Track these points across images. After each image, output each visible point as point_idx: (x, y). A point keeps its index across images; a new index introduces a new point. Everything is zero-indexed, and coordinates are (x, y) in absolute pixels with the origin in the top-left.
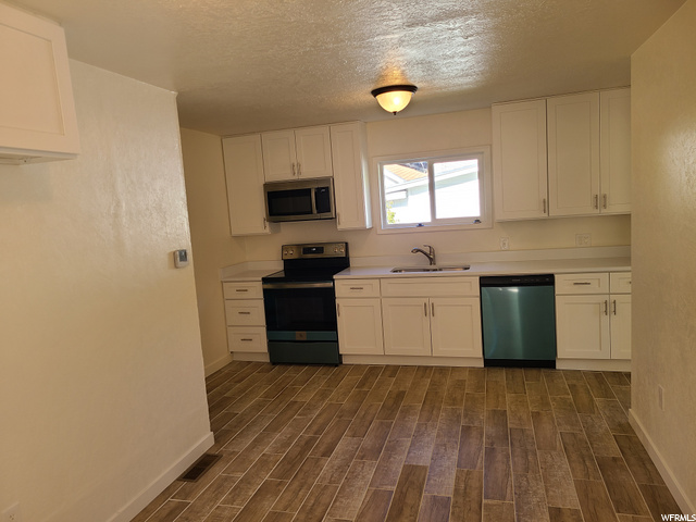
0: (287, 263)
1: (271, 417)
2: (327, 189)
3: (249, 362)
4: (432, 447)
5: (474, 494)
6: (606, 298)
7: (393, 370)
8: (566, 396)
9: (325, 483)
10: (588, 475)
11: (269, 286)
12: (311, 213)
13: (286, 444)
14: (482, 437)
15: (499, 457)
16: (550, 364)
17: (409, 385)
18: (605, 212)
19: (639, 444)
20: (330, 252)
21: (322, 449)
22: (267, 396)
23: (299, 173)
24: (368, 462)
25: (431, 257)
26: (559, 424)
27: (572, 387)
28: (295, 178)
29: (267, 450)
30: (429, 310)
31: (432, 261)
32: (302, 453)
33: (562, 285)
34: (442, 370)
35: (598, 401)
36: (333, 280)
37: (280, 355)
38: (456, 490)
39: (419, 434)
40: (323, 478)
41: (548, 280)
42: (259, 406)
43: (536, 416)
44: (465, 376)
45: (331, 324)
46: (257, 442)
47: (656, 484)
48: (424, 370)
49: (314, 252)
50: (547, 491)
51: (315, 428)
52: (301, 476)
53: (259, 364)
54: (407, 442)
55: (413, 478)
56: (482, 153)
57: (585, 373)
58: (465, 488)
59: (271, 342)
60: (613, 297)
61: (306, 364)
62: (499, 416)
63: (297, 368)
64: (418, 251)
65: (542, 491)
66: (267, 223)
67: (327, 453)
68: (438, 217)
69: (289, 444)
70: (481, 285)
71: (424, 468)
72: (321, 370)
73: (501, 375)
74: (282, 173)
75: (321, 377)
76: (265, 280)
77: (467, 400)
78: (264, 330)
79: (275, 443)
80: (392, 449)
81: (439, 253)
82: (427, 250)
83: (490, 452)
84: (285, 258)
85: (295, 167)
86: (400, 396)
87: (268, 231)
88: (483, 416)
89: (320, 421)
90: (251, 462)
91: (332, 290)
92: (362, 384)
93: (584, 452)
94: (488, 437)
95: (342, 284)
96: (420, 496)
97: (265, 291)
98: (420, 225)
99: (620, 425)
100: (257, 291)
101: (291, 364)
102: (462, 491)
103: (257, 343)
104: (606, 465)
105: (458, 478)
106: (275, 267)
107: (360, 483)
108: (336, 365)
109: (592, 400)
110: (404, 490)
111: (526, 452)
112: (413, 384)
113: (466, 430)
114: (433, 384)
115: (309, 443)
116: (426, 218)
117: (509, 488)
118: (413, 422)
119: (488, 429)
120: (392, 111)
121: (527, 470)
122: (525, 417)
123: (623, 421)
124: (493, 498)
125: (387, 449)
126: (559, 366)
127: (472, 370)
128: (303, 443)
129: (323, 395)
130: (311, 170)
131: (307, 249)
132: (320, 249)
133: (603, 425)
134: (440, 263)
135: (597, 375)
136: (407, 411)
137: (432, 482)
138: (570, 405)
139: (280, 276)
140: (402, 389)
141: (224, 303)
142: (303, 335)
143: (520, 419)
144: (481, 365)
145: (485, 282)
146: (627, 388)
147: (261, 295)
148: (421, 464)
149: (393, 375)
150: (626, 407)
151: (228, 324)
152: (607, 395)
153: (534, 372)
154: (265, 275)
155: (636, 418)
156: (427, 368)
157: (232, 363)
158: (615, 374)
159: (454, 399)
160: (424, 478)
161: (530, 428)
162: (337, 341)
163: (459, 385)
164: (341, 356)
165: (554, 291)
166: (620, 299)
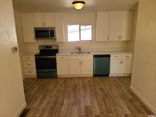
0: (40, 50)
1: (42, 95)
2: (53, 30)
3: (31, 78)
4: (89, 100)
5: (105, 113)
6: (121, 60)
7: (72, 78)
8: (114, 83)
9: (65, 114)
10: (128, 104)
11: (36, 57)
12: (49, 37)
13: (49, 103)
14: (100, 96)
15: (107, 101)
16: (108, 75)
18: (121, 40)
19: (134, 94)
20: (54, 48)
21: (60, 103)
22: (39, 88)
23: (45, 26)
24: (74, 106)
25: (80, 50)
26: (116, 91)
27: (114, 81)
28: (44, 27)
29: (44, 105)
30: (81, 63)
31: (80, 51)
32: (55, 105)
33: (112, 57)
34: (84, 78)
35: (121, 84)
36: (56, 56)
37: (40, 76)
38: (100, 112)
39: (85, 97)
40: (64, 113)
41: (109, 56)
42: (37, 92)
43: (110, 88)
44: (90, 79)
45: (55, 67)
46: (40, 103)
47: (143, 105)
48: (79, 78)
49: (49, 48)
50: (121, 110)
51: (56, 97)
52: (57, 113)
53: (33, 79)
54: (82, 99)
55: (88, 110)
57: (115, 77)
58: (102, 112)
59: (37, 72)
60: (122, 60)
61: (48, 78)
62: (102, 89)
63: (45, 79)
64: (77, 48)
65: (120, 110)
66: (35, 39)
67: (62, 104)
68: (81, 40)
69: (50, 103)
70: (94, 57)
71: (90, 106)
72: (52, 79)
73: (98, 79)
74: (40, 25)
75: (53, 82)
76: (36, 55)
77: (93, 86)
78: (35, 69)
79: (46, 103)
80: (79, 101)
81: (82, 48)
82: (79, 48)
83: (104, 100)
85: (44, 24)
86: (76, 86)
87: (35, 41)
88: (98, 90)
89: (57, 94)
90: (40, 110)
91: (55, 58)
92: (65, 83)
93: (125, 98)
94: (102, 96)
95: (58, 57)
96: (92, 115)
97: (36, 59)
98: (77, 42)
99: (129, 90)
100: (33, 58)
101: (43, 78)
102: (102, 113)
103: (34, 73)
104: (131, 101)
105: (99, 109)
106: (38, 52)
107: (74, 113)
108: (56, 78)
109: (120, 84)
110: (87, 114)
111: (112, 99)
112: (78, 82)
113: (96, 94)
114: (83, 82)
115: (56, 102)
116: (78, 40)
117: (113, 110)
118: (82, 93)
119: (101, 93)
120: (78, 9)
121: (114, 104)
122: (107, 89)
123: (129, 89)
124: (110, 114)
125: (78, 102)
127: (91, 77)
128: (54, 102)
129: (55, 87)
130: (49, 25)
131: (47, 47)
132: (50, 47)
133: (125, 91)
134: (82, 51)
135: (118, 77)
136: (79, 90)
137: (93, 110)
138: (116, 85)
139: (39, 54)
140: (75, 84)
141: (23, 62)
142: (47, 70)
143: (107, 90)
144: (92, 76)
145: (95, 56)
146: (126, 80)
147: (34, 60)
148: (88, 105)
149: (72, 80)
150: (128, 85)
151: (24, 68)
152: (122, 82)
153: (104, 77)
154: (35, 54)
155: (133, 88)
156: (80, 77)
157: (25, 79)
158: (121, 77)
159: (90, 86)
160: (91, 110)
161: (110, 92)
162: (57, 72)
163: (89, 82)
164: (57, 75)
165: (110, 58)
166: (124, 60)
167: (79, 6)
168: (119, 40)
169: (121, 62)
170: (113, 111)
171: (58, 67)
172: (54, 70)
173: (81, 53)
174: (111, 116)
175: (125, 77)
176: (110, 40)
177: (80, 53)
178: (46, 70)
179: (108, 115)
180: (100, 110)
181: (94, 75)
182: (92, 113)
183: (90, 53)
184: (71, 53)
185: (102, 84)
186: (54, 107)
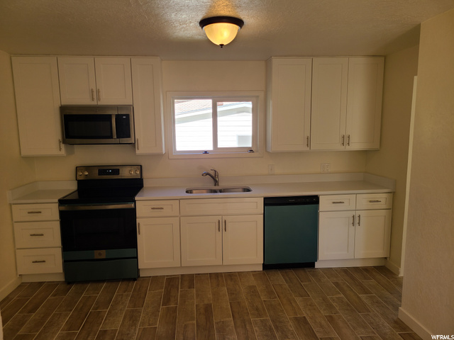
0: (80, 183)
2: (128, 116)
3: (41, 284)
6: (354, 213)
7: (191, 280)
8: (339, 296)
11: (62, 208)
12: (111, 137)
16: (312, 265)
17: (210, 296)
18: (348, 148)
20: (126, 173)
22: (70, 327)
23: (99, 99)
25: (215, 178)
26: (354, 328)
27: (337, 284)
28: (94, 103)
30: (222, 226)
31: (216, 183)
33: (324, 204)
34: (231, 276)
35: (363, 296)
36: (135, 201)
37: (76, 274)
41: (314, 200)
43: (331, 319)
44: (252, 281)
45: (132, 242)
48: (216, 277)
49: (109, 174)
53: (52, 285)
56: (258, 96)
57: (336, 269)
59: (66, 262)
60: (358, 213)
61: (103, 281)
62: (302, 322)
63: (95, 285)
64: (208, 174)
66: (63, 146)
68: (219, 146)
70: (265, 204)
72: (120, 286)
73: (278, 278)
74: (79, 97)
76: (61, 202)
77: (268, 309)
78: (58, 253)
81: (222, 174)
82: (213, 175)
84: (79, 178)
85: (95, 93)
87: (63, 152)
88: (291, 326)
91: (134, 211)
92: (167, 300)
95: (143, 205)
97: (61, 213)
98: (206, 152)
100: (52, 213)
101: (87, 282)
106: (70, 187)
108: (135, 280)
109: (358, 297)
112: (214, 294)
114: (231, 293)
116: (210, 147)
120: (218, 44)
122: (323, 322)
126: (317, 265)
127: (255, 273)
130: (111, 96)
131: (103, 170)
132: (116, 172)
133: (387, 327)
134: (222, 185)
135: (346, 271)
138: (348, 305)
139: (75, 196)
140: (206, 302)
141: (13, 226)
142: (102, 254)
143: (321, 326)
144: (261, 269)
145: (269, 202)
146: (373, 282)
147: (57, 216)
149: (191, 286)
150: (386, 302)
151: (17, 247)
152: (365, 291)
153: (301, 272)
154: (61, 196)
155: (412, 318)
156: (217, 275)
157: (21, 286)
158: (356, 269)
159: (257, 309)
161: (334, 335)
162: (137, 258)
163: (253, 291)
164: (138, 270)
165: (317, 209)
166: (363, 214)
167: (223, 34)
168: (342, 148)
169: (355, 221)
171: (141, 239)
172: (128, 252)
173: (221, 191)
175: (366, 269)
176: (313, 147)
177: (215, 191)
178: (100, 254)
181: (266, 267)
183: (248, 190)
184: (187, 192)
185: (299, 300)
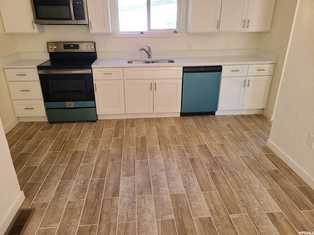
0: (51, 54)
1: (63, 167)
3: (33, 123)
4: (180, 176)
5: (222, 211)
6: (245, 78)
7: (132, 122)
8: (229, 132)
9: (125, 221)
10: (270, 185)
11: (41, 72)
13: (83, 190)
14: (203, 165)
15: (220, 179)
16: (213, 113)
17: (145, 132)
18: (247, 30)
19: (279, 159)
20: (84, 48)
21: (111, 189)
22: (54, 149)
24: (147, 196)
25: (149, 53)
26: (237, 151)
27: (229, 125)
29: (70, 197)
30: (153, 87)
31: (149, 56)
32: (98, 196)
33: (225, 72)
34: (159, 120)
35: (245, 133)
36: (91, 68)
37: (54, 118)
38: (211, 210)
39: (167, 169)
40: (122, 217)
41: (219, 69)
42: (51, 159)
43: (222, 146)
44: (173, 123)
45: (91, 97)
46: (60, 190)
47: (304, 186)
49: (72, 48)
50: (258, 201)
51: (99, 172)
52: (104, 218)
53: (40, 124)
54: (163, 175)
55: (180, 206)
57: (229, 116)
59: (47, 109)
60: (249, 78)
61: (74, 122)
62: (203, 148)
63: (68, 124)
64: (143, 49)
65: (256, 202)
66: (35, 25)
67: (116, 193)
68: (152, 28)
69: (85, 189)
70: (184, 72)
71: (183, 195)
72: (86, 126)
73: (190, 121)
75: (88, 131)
76: (40, 68)
77: (182, 140)
78: (42, 102)
79: (74, 189)
80: (157, 183)
81: (153, 49)
82: (147, 49)
83: (213, 176)
84: (50, 51)
86: (143, 140)
87: (36, 30)
88: (196, 150)
89: (100, 165)
90: (61, 211)
91: (91, 75)
92: (116, 134)
93: (259, 168)
94: (207, 165)
95: (97, 71)
96: (192, 220)
97: (40, 76)
98: (142, 33)
99: (264, 148)
100: (34, 75)
101: (63, 122)
102: (215, 211)
103: (38, 110)
104: (274, 176)
105: (207, 200)
106: (45, 58)
107: (148, 217)
108: (95, 121)
109: (242, 133)
110: (180, 217)
111: (231, 172)
112: (147, 131)
113: (192, 160)
114: (158, 130)
115: (100, 185)
116: (144, 29)
117: (238, 203)
118: (160, 158)
119: (204, 159)
121: (239, 187)
122: (217, 148)
123: (264, 146)
124: (234, 213)
125: (154, 184)
127: (175, 119)
128: (95, 187)
129: (94, 144)
131: (67, 45)
132: (77, 47)
133: (258, 151)
134: (153, 58)
135: (235, 117)
136: (152, 151)
137: (193, 206)
138: (235, 138)
139: (49, 64)
140: (142, 135)
141: (7, 84)
142: (72, 104)
143: (216, 150)
144: (179, 115)
145: (186, 70)
146: (253, 124)
147: (37, 78)
148: (180, 193)
149: (132, 126)
150: (259, 136)
151: (12, 99)
152: (247, 129)
153: (206, 118)
154: (39, 64)
155: (275, 145)
156: (150, 119)
157: (20, 124)
158: (243, 116)
159: (175, 140)
160: (187, 204)
161: (224, 155)
162: (95, 107)
163: (173, 129)
164: (97, 115)
165: (220, 75)
166: (251, 79)
168: (242, 30)
169: (246, 84)
170: (239, 205)
171: (98, 95)
172: (89, 104)
173: (153, 62)
174: (238, 218)
175: (249, 116)
176: (222, 29)
177: (149, 62)
178: (70, 104)
179: (231, 216)
180: (208, 204)
181: (182, 114)
182: (190, 214)
183: (173, 62)
184: (128, 62)
185: (202, 135)
186: (97, 200)
